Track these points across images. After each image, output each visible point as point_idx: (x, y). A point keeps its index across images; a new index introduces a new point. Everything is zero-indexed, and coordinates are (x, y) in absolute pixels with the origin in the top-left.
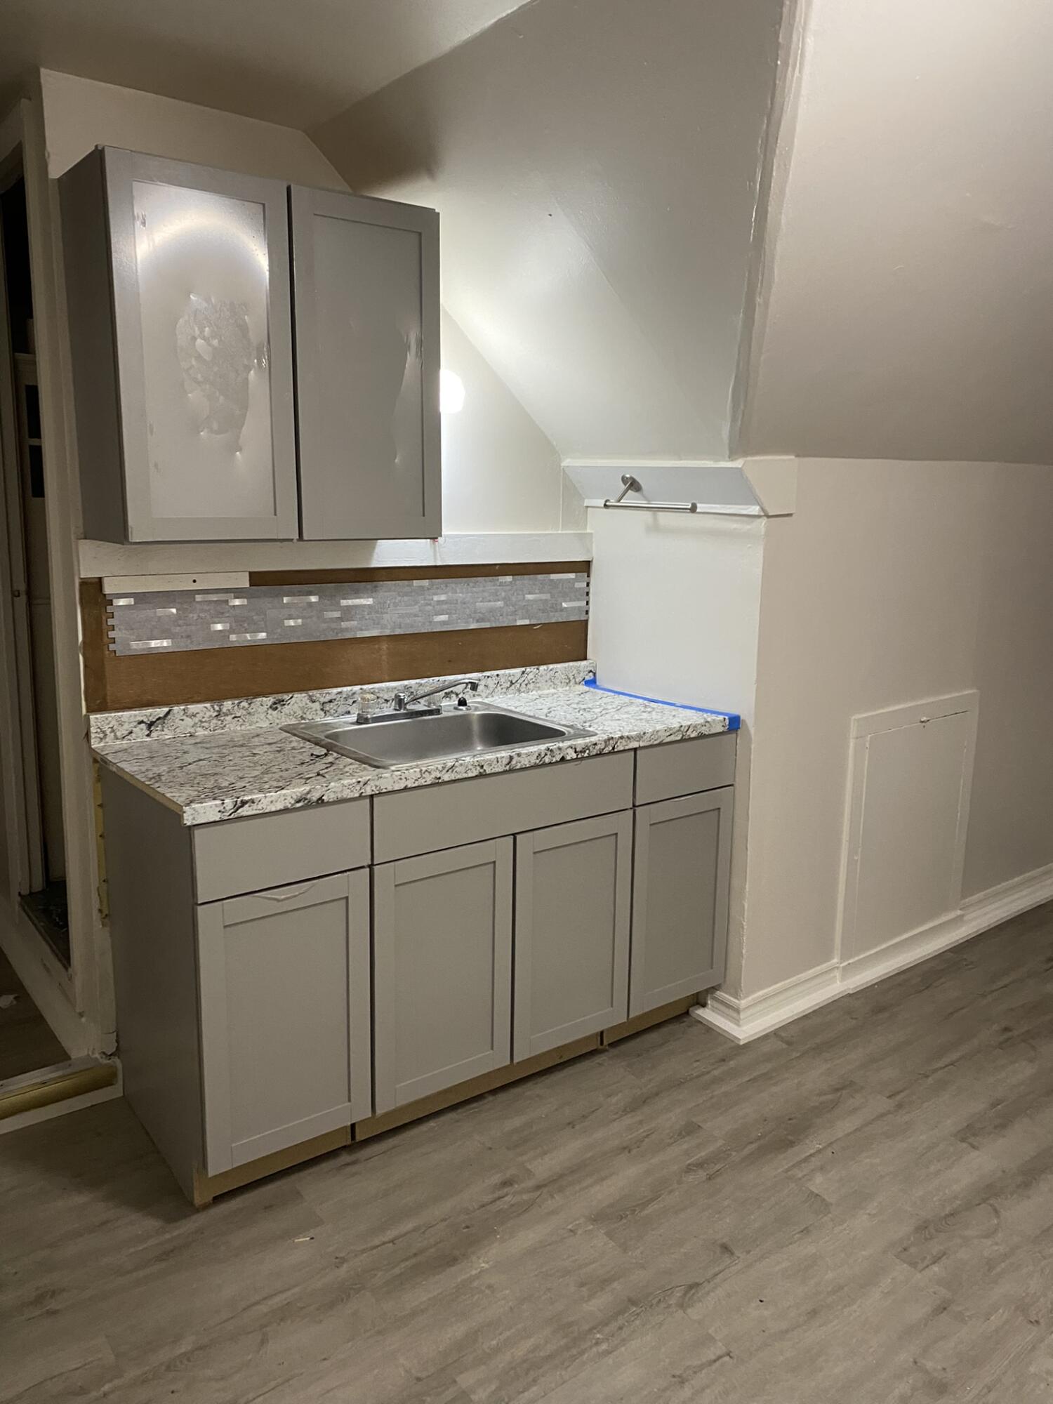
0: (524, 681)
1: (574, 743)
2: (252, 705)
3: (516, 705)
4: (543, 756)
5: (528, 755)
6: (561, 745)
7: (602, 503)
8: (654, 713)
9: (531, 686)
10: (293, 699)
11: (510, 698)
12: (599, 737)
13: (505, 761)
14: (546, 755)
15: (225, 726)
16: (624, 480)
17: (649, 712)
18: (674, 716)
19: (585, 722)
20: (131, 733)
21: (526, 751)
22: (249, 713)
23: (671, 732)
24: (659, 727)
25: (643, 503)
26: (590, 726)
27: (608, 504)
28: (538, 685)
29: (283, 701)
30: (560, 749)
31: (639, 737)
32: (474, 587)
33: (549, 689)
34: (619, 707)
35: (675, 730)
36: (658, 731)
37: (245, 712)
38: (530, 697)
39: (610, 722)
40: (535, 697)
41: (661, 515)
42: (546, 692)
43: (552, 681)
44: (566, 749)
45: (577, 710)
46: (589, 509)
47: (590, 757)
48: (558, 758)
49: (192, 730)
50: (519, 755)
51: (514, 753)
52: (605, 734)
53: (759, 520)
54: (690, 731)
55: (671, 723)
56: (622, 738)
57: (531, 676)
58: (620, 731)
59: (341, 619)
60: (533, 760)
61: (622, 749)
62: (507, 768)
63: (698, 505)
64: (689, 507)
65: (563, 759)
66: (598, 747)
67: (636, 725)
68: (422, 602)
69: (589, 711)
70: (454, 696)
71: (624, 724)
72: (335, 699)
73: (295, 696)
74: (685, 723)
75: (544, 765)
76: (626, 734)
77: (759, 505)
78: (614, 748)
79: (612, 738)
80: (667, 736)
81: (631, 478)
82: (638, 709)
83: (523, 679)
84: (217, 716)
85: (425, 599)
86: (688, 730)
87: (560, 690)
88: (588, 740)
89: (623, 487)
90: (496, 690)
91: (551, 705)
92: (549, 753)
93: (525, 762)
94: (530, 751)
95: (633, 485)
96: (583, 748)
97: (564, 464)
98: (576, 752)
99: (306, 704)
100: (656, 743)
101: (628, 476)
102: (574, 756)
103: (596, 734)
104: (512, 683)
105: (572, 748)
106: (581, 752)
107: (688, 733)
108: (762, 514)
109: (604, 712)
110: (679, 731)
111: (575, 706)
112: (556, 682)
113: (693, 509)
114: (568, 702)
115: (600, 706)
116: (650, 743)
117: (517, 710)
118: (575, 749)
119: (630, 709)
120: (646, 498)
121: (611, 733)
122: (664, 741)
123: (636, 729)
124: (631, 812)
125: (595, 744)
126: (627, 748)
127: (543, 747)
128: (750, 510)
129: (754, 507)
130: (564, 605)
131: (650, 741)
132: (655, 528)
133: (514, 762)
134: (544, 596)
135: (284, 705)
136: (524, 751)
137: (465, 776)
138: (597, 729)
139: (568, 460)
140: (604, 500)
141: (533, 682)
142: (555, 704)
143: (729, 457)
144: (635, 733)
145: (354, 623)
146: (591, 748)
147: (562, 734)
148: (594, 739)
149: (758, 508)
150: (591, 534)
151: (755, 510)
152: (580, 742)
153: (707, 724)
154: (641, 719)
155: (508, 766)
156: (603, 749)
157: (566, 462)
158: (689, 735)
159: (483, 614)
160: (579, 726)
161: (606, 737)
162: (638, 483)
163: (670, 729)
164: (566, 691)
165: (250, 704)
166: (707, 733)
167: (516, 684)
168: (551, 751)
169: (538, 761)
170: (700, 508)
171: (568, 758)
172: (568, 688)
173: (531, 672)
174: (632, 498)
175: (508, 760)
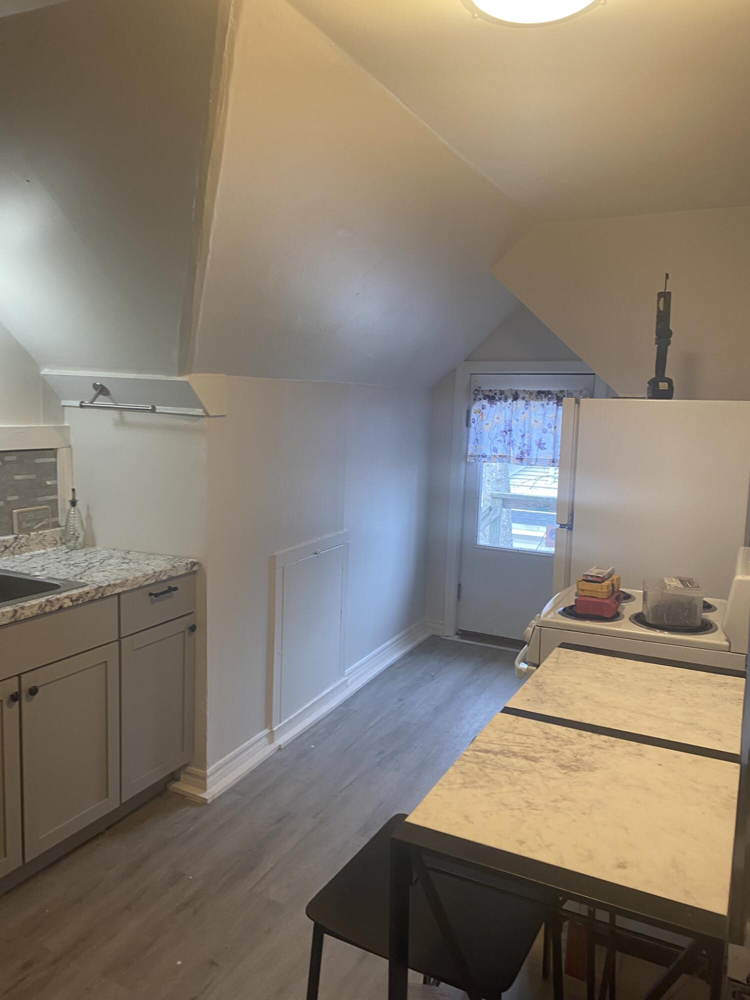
0: (17, 545)
1: (70, 594)
3: (12, 565)
4: (43, 607)
5: (31, 607)
6: (58, 596)
7: (77, 403)
8: (131, 563)
9: (23, 549)
11: (5, 560)
12: (90, 587)
13: (10, 615)
14: (46, 605)
16: (95, 386)
17: (128, 563)
18: (148, 564)
19: (76, 576)
21: (29, 605)
23: (148, 577)
24: (138, 574)
25: (111, 404)
26: (81, 579)
27: (83, 404)
28: (30, 547)
30: (58, 599)
31: (123, 584)
33: (39, 550)
34: (102, 561)
35: (150, 576)
36: (137, 578)
38: (23, 558)
39: (96, 573)
40: (28, 558)
41: (126, 413)
42: (37, 552)
43: (42, 544)
44: (63, 599)
45: (66, 566)
46: (66, 408)
47: (84, 603)
48: (57, 607)
50: (23, 608)
51: (18, 607)
52: (94, 584)
53: (202, 420)
54: (162, 575)
55: (147, 571)
56: (109, 586)
57: (23, 541)
58: (106, 580)
60: (35, 611)
61: (109, 594)
62: (13, 620)
63: (157, 407)
64: (150, 408)
65: (61, 608)
66: (90, 595)
67: (119, 575)
69: (77, 566)
71: (109, 574)
74: (158, 569)
75: (45, 614)
76: (112, 582)
77: (202, 408)
78: (103, 594)
79: (101, 587)
80: (145, 581)
81: (101, 385)
82: (117, 561)
83: (16, 543)
86: (160, 574)
87: (49, 550)
88: (81, 590)
89: (95, 392)
91: (43, 564)
92: (49, 604)
93: (28, 613)
95: (102, 390)
96: (78, 597)
97: (42, 373)
98: (72, 601)
100: (136, 587)
101: (98, 384)
102: (70, 604)
103: (86, 585)
104: (6, 548)
105: (68, 598)
106: (76, 600)
107: (160, 577)
108: (205, 415)
109: (90, 566)
110: (153, 576)
111: (64, 562)
112: (45, 543)
113: (153, 410)
114: (58, 560)
115: (86, 561)
116: (132, 587)
117: (14, 570)
118: (71, 598)
119: (111, 561)
120: (113, 401)
121: (99, 583)
122: (143, 585)
123: (119, 577)
124: (117, 643)
125: (88, 593)
126: (113, 593)
127: (43, 600)
128: (196, 411)
129: (198, 410)
130: (49, 483)
132: (121, 423)
133: (18, 614)
134: (30, 477)
136: (27, 604)
138: (87, 581)
139: (46, 370)
140: (79, 402)
141: (25, 545)
142: (47, 561)
143: (179, 373)
144: (119, 581)
146: (84, 597)
147: (57, 587)
148: (86, 589)
149: (201, 410)
150: (68, 427)
151: (199, 411)
152: (75, 592)
153: (174, 569)
154: (122, 569)
156: (94, 596)
157: (45, 371)
158: (161, 579)
160: (71, 579)
161: (96, 586)
162: (106, 389)
163: (147, 575)
164: (54, 550)
166: (174, 575)
167: (10, 548)
168: (51, 602)
169: (39, 612)
170: (159, 409)
171: (66, 606)
172: (55, 548)
173: (23, 537)
174: (101, 401)
175: (12, 614)
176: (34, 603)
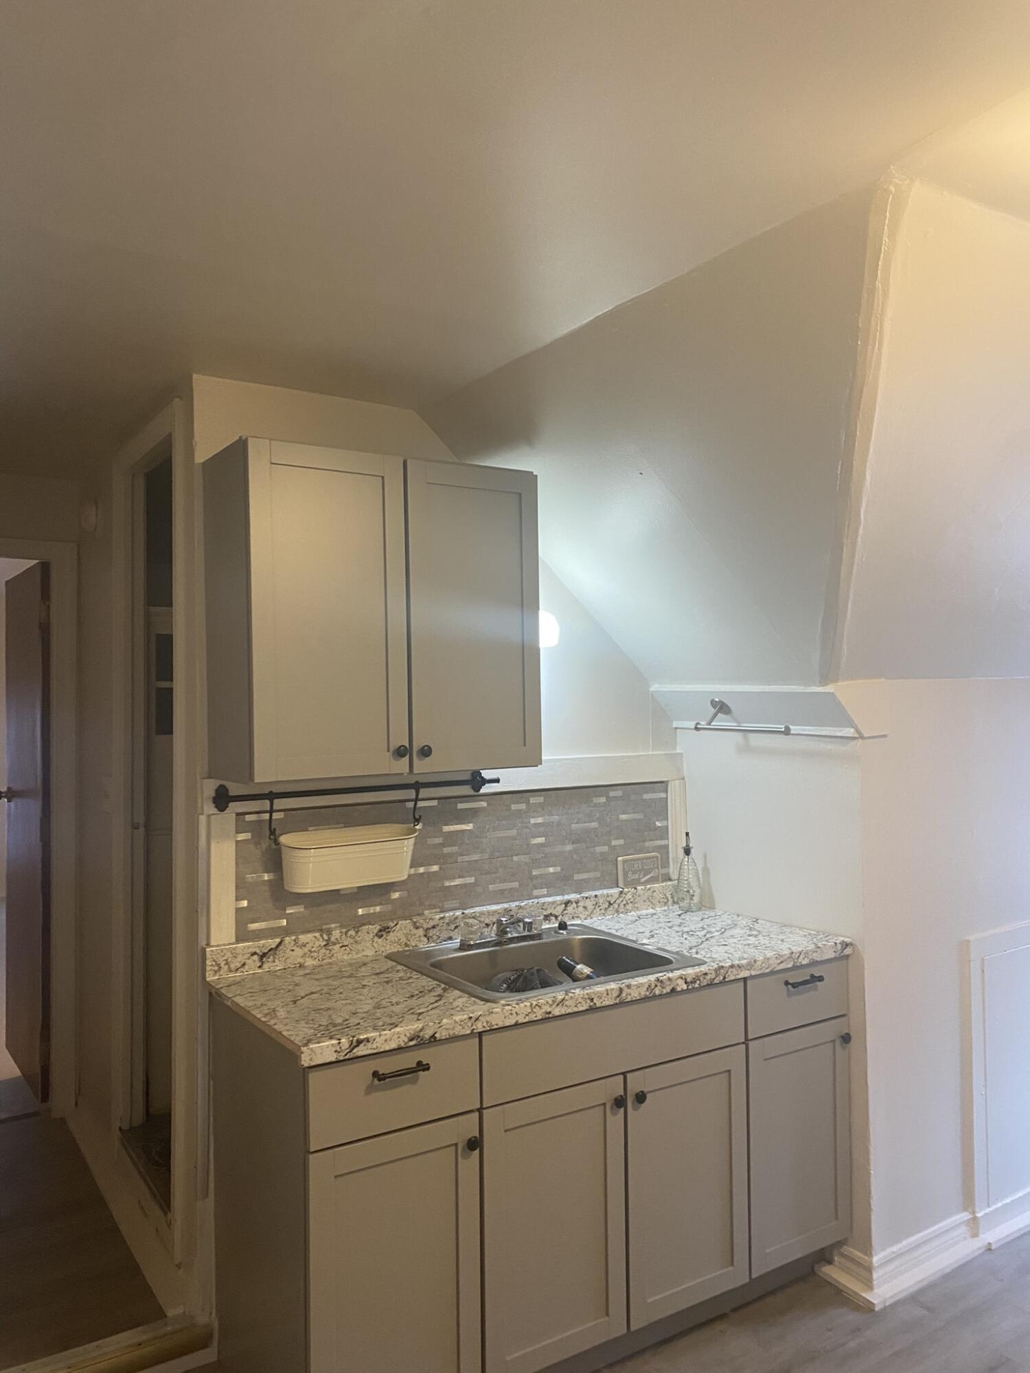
0: (623, 901)
1: (684, 973)
2: (359, 934)
3: (617, 927)
4: (653, 987)
5: (638, 986)
6: (670, 975)
7: (692, 725)
8: (760, 937)
9: (629, 906)
10: (398, 926)
11: (609, 920)
12: (709, 966)
13: (615, 994)
14: (656, 986)
15: (333, 956)
16: (713, 703)
17: (756, 936)
18: (782, 940)
19: (691, 948)
20: (244, 964)
21: (636, 983)
22: (356, 942)
23: (782, 959)
24: (769, 954)
25: (732, 725)
26: (697, 953)
27: (698, 726)
28: (636, 905)
29: (388, 928)
30: (670, 979)
31: (750, 966)
32: (569, 809)
33: (647, 909)
34: (723, 930)
35: (786, 957)
36: (768, 959)
37: (352, 941)
38: (630, 918)
39: (716, 947)
40: (634, 919)
41: (751, 735)
42: (644, 912)
43: (650, 901)
44: (676, 979)
45: (680, 934)
46: (678, 730)
47: (701, 988)
48: (668, 989)
49: (302, 960)
50: (629, 986)
51: (624, 985)
52: (714, 962)
53: (855, 742)
54: (801, 957)
55: (781, 950)
56: (732, 966)
57: (629, 896)
58: (729, 958)
59: (443, 845)
60: (644, 992)
61: (733, 978)
62: (618, 1001)
63: (791, 727)
64: (783, 730)
65: (673, 990)
66: (708, 977)
67: (745, 952)
68: (520, 825)
69: (692, 935)
70: (553, 918)
71: (732, 950)
72: (438, 925)
73: (400, 922)
74: (796, 949)
75: (655, 996)
76: (736, 962)
77: (853, 727)
78: (724, 978)
79: (723, 967)
80: (779, 964)
81: (720, 702)
82: (742, 932)
83: (621, 899)
84: (324, 946)
85: (522, 823)
86: (799, 957)
87: (658, 909)
88: (697, 969)
89: (713, 711)
90: (595, 911)
91: (652, 929)
92: (659, 984)
93: (635, 994)
94: (640, 982)
95: (722, 708)
96: (694, 979)
97: (651, 689)
98: (686, 983)
99: (410, 931)
100: (767, 971)
101: (717, 700)
102: (685, 987)
103: (705, 963)
104: (610, 904)
105: (682, 978)
106: (692, 982)
107: (800, 960)
108: (858, 736)
109: (708, 936)
110: (789, 958)
111: (677, 928)
112: (654, 901)
113: (787, 732)
114: (670, 924)
115: (703, 928)
116: (762, 971)
117: (618, 934)
118: (686, 979)
119: (735, 932)
120: (735, 720)
121: (720, 961)
122: (775, 970)
123: (745, 956)
124: (744, 1046)
125: (706, 974)
126: (738, 977)
127: (652, 978)
128: (843, 732)
129: (848, 729)
130: (658, 824)
131: (761, 969)
132: (745, 749)
133: (624, 995)
134: (637, 816)
135: (389, 932)
136: (634, 982)
137: (576, 1010)
138: (705, 957)
139: (656, 685)
140: (696, 722)
141: (631, 902)
142: (656, 926)
143: (821, 683)
144: (745, 961)
145: (455, 849)
146: (701, 978)
147: (669, 962)
148: (703, 968)
149: (852, 730)
150: (681, 754)
151: (850, 732)
152: (690, 972)
153: (818, 950)
154: (749, 945)
155: (618, 999)
156: (714, 979)
157: (655, 688)
158: (800, 963)
159: (579, 835)
160: (686, 953)
161: (716, 966)
162: (727, 706)
163: (782, 956)
164: (665, 911)
165: (357, 932)
166: (818, 960)
167: (614, 905)
168: (661, 982)
169: (648, 993)
170: (795, 729)
171: (679, 989)
172: (666, 908)
173: (629, 892)
174: (722, 721)
175: (618, 993)
176: (641, 982)
